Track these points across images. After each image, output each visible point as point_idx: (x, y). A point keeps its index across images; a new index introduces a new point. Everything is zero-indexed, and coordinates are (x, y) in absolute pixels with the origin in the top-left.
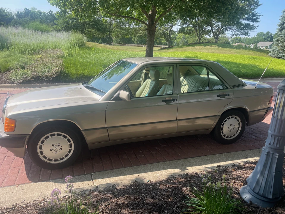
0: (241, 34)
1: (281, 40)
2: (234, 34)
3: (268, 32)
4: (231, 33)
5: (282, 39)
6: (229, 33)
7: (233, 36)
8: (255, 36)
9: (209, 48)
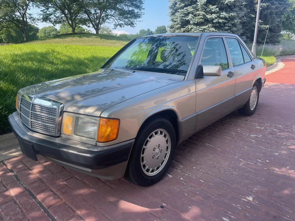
0: (126, 24)
1: (177, 27)
2: (117, 23)
3: (149, 30)
4: (114, 22)
5: (177, 24)
6: (111, 22)
7: (117, 26)
8: (138, 33)
9: (86, 40)
